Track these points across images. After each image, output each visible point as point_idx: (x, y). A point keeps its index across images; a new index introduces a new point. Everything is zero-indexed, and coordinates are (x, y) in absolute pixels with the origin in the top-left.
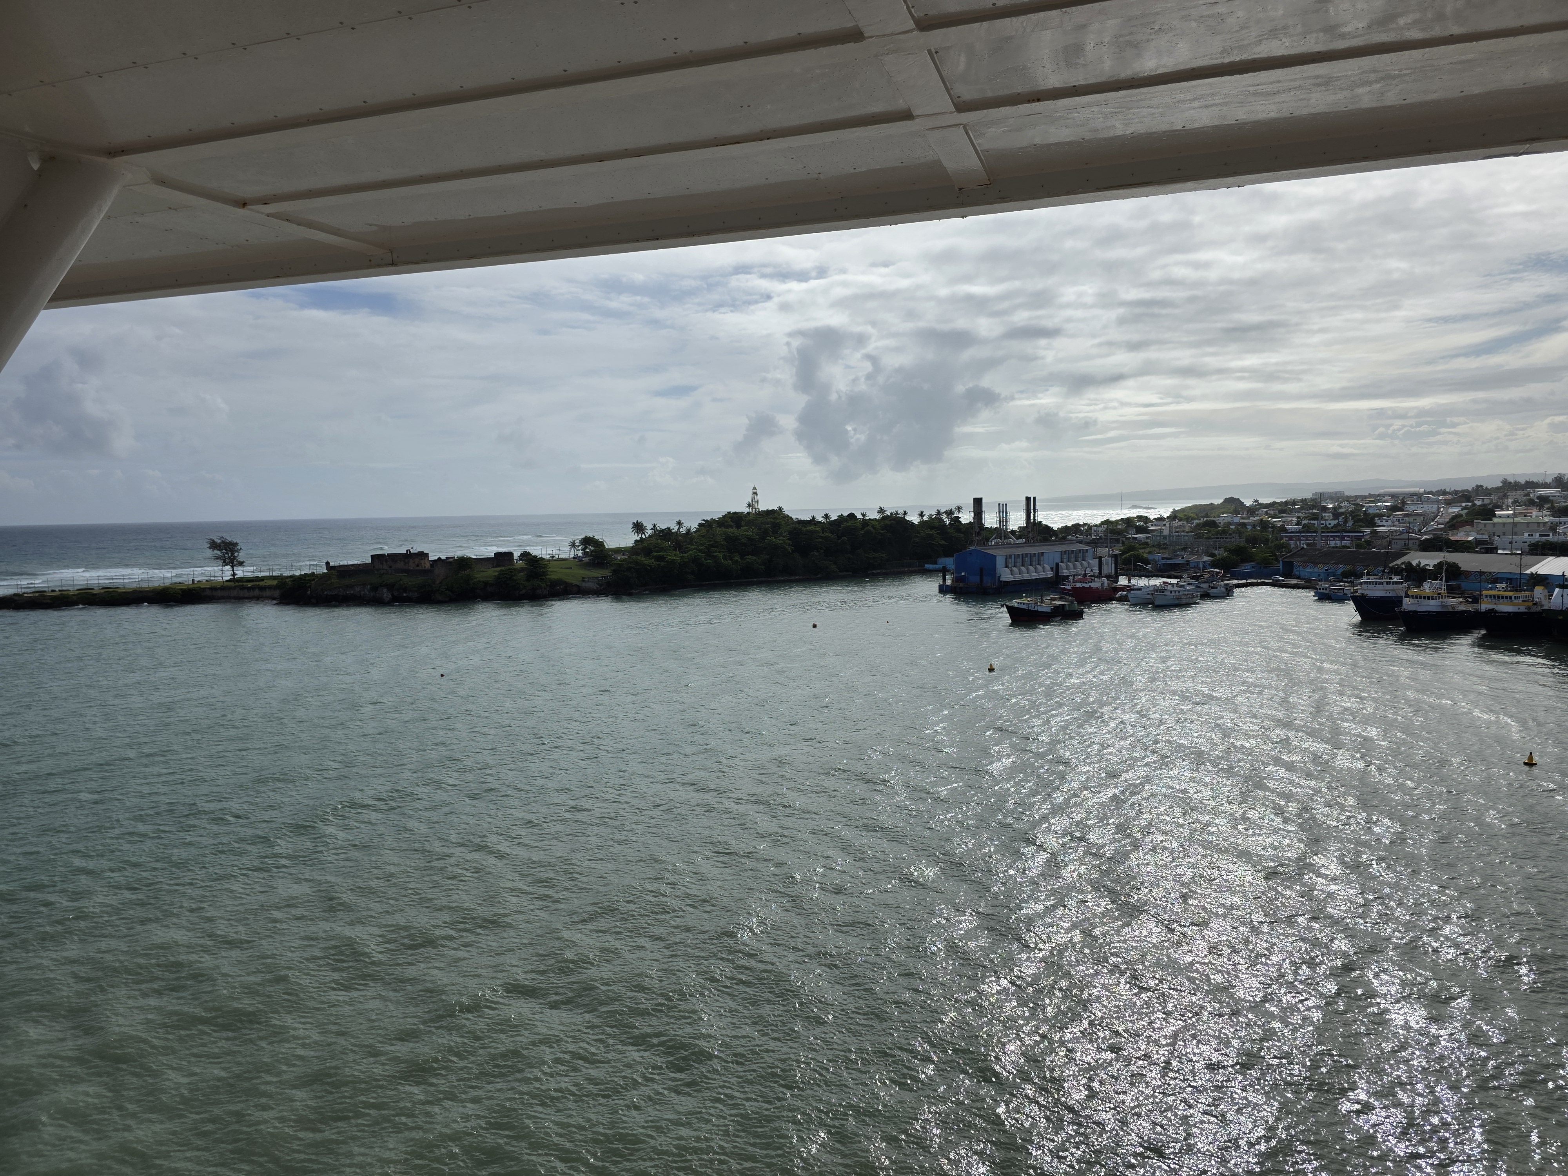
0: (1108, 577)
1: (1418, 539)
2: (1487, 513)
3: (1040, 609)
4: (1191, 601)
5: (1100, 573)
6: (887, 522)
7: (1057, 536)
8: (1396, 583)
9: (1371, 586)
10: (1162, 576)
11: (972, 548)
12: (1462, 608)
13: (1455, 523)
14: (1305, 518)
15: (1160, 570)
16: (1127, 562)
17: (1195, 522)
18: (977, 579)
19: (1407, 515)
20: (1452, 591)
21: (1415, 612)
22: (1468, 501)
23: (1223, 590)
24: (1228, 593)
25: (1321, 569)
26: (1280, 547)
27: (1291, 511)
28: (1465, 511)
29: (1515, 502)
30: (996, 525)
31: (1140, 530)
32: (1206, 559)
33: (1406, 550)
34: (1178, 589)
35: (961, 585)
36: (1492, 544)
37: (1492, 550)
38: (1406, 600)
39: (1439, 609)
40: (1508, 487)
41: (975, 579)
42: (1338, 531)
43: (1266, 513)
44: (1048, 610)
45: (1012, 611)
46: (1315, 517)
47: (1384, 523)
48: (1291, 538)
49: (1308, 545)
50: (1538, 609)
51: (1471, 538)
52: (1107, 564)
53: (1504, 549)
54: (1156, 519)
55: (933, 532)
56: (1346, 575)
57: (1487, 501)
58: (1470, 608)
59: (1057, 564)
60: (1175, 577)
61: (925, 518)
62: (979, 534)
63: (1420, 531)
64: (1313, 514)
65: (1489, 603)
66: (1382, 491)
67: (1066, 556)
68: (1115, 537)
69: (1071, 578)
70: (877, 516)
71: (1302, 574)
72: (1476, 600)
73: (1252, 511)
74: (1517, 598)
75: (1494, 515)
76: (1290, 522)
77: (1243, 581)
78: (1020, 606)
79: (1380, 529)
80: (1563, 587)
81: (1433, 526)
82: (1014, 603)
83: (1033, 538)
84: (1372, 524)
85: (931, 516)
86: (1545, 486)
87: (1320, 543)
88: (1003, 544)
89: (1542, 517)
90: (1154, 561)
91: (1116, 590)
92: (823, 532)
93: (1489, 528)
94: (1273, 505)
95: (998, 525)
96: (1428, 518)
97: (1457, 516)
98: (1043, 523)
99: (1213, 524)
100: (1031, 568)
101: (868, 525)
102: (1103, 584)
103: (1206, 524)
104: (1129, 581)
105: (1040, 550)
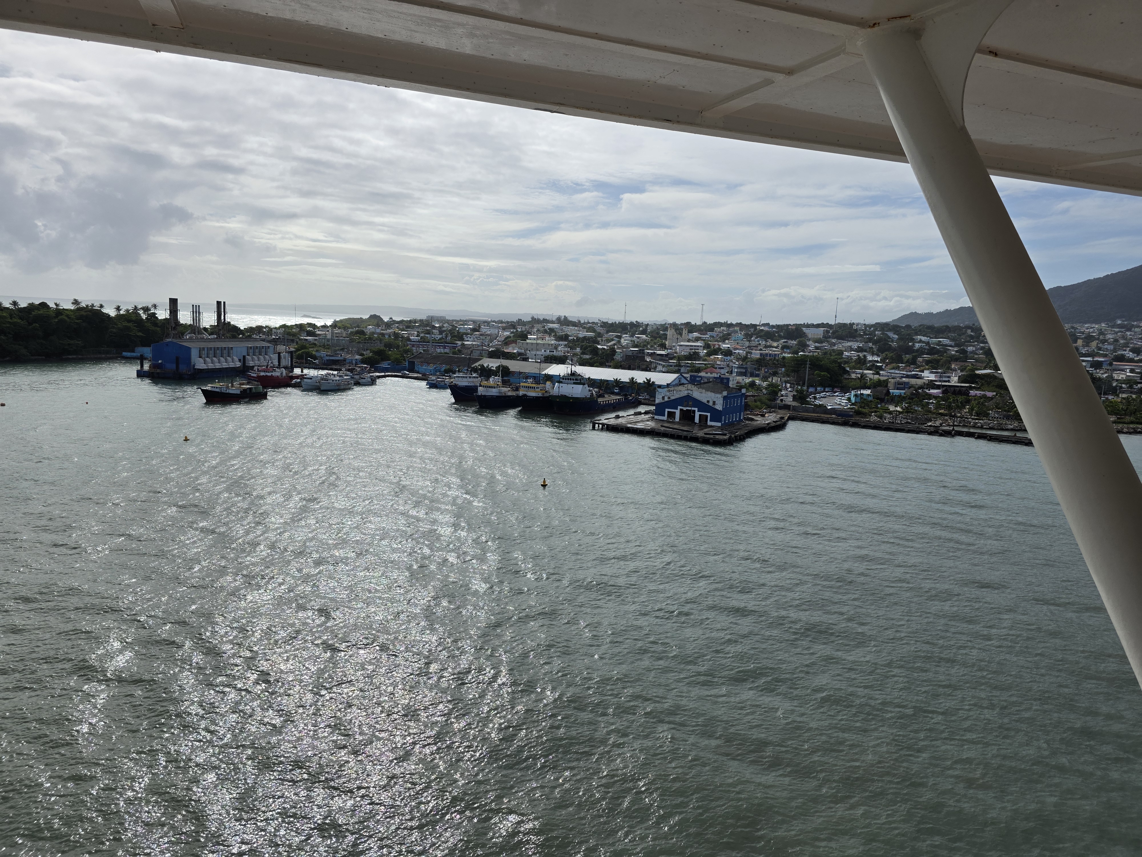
0: (285, 368)
1: (488, 350)
2: (524, 336)
3: (231, 392)
4: (347, 387)
5: (279, 365)
6: (83, 313)
7: (243, 334)
8: (474, 377)
9: (460, 379)
10: (325, 369)
11: (168, 340)
12: (510, 394)
13: (507, 342)
14: (422, 332)
15: (324, 364)
16: (300, 357)
17: (350, 330)
18: (173, 366)
19: (481, 335)
20: (505, 383)
21: (485, 396)
22: (514, 328)
23: (369, 380)
24: (372, 382)
25: (431, 367)
26: (407, 351)
27: (413, 327)
28: (512, 334)
29: (538, 330)
30: (190, 322)
31: (310, 334)
32: (357, 357)
33: (481, 357)
34: (338, 378)
35: (158, 371)
36: (526, 355)
37: (526, 359)
38: (480, 389)
39: (497, 394)
40: (535, 321)
41: (171, 367)
42: (442, 342)
43: (398, 327)
44: (238, 392)
45: (206, 393)
46: (428, 332)
47: (469, 339)
48: (413, 346)
49: (424, 351)
50: (547, 395)
51: (515, 351)
52: (285, 358)
53: (532, 359)
54: (322, 326)
55: (130, 324)
56: (447, 371)
57: (524, 329)
58: (514, 394)
59: (244, 357)
60: (335, 370)
61: (122, 312)
62: (174, 328)
63: (489, 345)
64: (427, 330)
65: (524, 391)
66: (467, 318)
67: (251, 351)
68: (291, 338)
69: (256, 368)
70: (71, 307)
71: (420, 370)
72: (517, 389)
73: (390, 324)
74: (538, 388)
75: (527, 338)
76: (413, 335)
77: (383, 374)
78: (214, 390)
79: (466, 343)
80: (559, 382)
81: (495, 342)
82: (208, 387)
83: (223, 335)
84: (462, 339)
85: (127, 311)
86: (552, 322)
87: (431, 350)
88: (197, 338)
89: (551, 340)
90: (320, 357)
91: (292, 378)
92: (11, 318)
93: (525, 346)
94: (402, 322)
95: (192, 323)
96: (493, 337)
97: (508, 337)
98: (232, 323)
99: (362, 333)
100: (222, 359)
101: (62, 314)
102: (282, 373)
103: (357, 332)
104: (302, 372)
105: (230, 345)
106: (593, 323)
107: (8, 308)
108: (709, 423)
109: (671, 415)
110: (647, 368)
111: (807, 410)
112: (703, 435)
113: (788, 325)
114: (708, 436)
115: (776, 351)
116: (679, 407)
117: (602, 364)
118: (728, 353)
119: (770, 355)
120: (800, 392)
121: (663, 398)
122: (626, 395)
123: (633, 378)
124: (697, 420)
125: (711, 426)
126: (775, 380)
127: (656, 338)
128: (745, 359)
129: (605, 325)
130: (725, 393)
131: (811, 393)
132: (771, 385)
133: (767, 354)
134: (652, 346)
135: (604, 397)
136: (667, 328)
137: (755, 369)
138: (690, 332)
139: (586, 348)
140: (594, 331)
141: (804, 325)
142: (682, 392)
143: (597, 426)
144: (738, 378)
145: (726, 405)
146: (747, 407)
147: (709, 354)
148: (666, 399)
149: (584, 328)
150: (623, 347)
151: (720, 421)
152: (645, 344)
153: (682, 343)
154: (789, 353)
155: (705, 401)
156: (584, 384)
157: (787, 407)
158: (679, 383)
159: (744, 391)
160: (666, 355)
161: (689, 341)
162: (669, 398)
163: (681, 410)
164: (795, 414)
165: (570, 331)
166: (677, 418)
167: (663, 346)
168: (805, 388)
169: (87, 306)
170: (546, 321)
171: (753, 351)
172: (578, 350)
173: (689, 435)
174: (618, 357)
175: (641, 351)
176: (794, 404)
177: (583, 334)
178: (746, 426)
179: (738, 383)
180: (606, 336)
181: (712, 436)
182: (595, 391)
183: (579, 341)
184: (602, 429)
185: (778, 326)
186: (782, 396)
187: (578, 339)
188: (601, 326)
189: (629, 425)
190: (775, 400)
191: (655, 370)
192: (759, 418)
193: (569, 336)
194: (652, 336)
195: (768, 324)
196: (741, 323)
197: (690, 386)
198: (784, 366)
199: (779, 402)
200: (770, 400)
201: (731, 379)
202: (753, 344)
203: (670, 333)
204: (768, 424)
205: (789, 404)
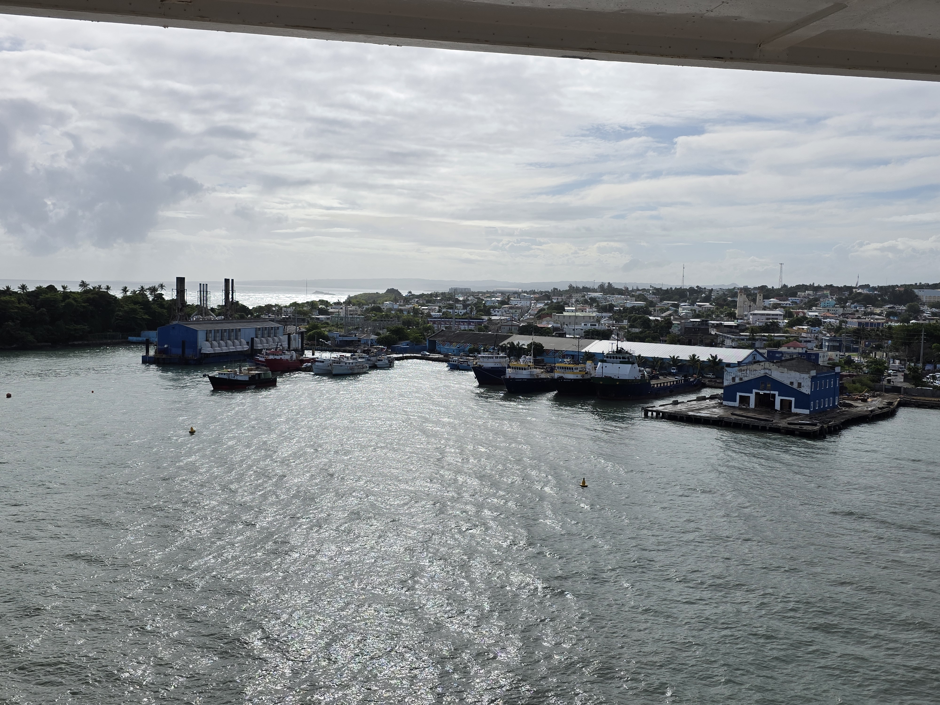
0: (296, 350)
1: (518, 326)
2: (560, 308)
3: (239, 378)
4: (361, 371)
5: (289, 347)
6: (90, 296)
7: (252, 314)
8: (502, 357)
9: (485, 360)
10: (338, 351)
11: (175, 322)
12: (543, 376)
13: (540, 315)
14: (444, 307)
15: (337, 346)
16: (311, 338)
17: (365, 307)
18: (179, 351)
19: (511, 308)
20: (537, 363)
21: (514, 379)
22: (549, 299)
23: (387, 362)
24: (390, 365)
25: (454, 347)
26: (427, 329)
27: (434, 302)
28: (547, 306)
29: (577, 301)
30: (197, 302)
31: (322, 312)
32: (373, 337)
33: (510, 333)
34: (351, 361)
35: (164, 356)
36: (563, 330)
37: (562, 335)
38: (509, 371)
39: (529, 377)
40: (573, 290)
41: (177, 351)
42: (467, 318)
43: (417, 302)
44: (247, 378)
45: (213, 380)
46: (451, 307)
47: (496, 313)
48: (434, 323)
49: (446, 328)
50: (588, 377)
51: (550, 326)
52: (295, 339)
53: (570, 334)
54: (335, 303)
55: (137, 307)
56: (472, 351)
57: (560, 300)
58: (548, 376)
59: (252, 339)
60: (349, 352)
61: (128, 294)
62: (181, 310)
63: (519, 320)
64: (450, 304)
65: (560, 372)
66: (495, 289)
67: (260, 332)
68: (302, 317)
69: (264, 351)
70: (79, 289)
71: (442, 350)
72: (552, 370)
73: (407, 300)
74: (577, 369)
75: (564, 310)
76: (434, 310)
77: (401, 355)
78: (222, 376)
79: (493, 318)
80: (603, 361)
81: (527, 316)
82: (215, 373)
83: (231, 316)
84: (489, 314)
85: (134, 292)
86: (594, 291)
87: (454, 327)
88: (204, 320)
89: (592, 313)
90: (333, 337)
91: (303, 361)
92: (19, 303)
93: (561, 319)
94: (422, 296)
95: (199, 303)
96: (524, 311)
97: (542, 310)
98: (240, 302)
99: (379, 309)
100: (229, 342)
101: (69, 298)
102: (292, 357)
103: (374, 309)
104: (313, 354)
105: (237, 326)
106: (644, 290)
107: (16, 293)
108: (794, 410)
109: (744, 400)
110: (712, 343)
111: (924, 394)
112: (786, 425)
113: (893, 287)
114: (792, 426)
115: (880, 319)
116: (754, 391)
117: (654, 339)
118: (816, 322)
119: (872, 324)
120: (914, 370)
121: (734, 379)
122: (685, 376)
123: (694, 356)
124: (778, 406)
125: (797, 414)
126: (879, 355)
127: (722, 306)
128: (838, 329)
129: (658, 291)
130: (813, 373)
131: (929, 372)
132: (875, 362)
133: (867, 324)
134: (717, 316)
135: (658, 378)
136: (736, 293)
137: (852, 342)
138: (766, 297)
139: (635, 320)
140: (645, 299)
141: (916, 286)
142: (758, 371)
143: (650, 414)
144: (830, 353)
145: (816, 387)
146: (843, 390)
147: (791, 325)
148: (737, 380)
149: (633, 296)
150: (681, 318)
151: (808, 408)
152: (709, 314)
153: (756, 312)
154: (897, 322)
155: (787, 382)
156: (633, 363)
157: (896, 390)
158: (752, 361)
159: (838, 369)
160: (736, 327)
161: (765, 308)
162: (741, 379)
163: (757, 394)
164: (908, 398)
165: (616, 300)
166: (752, 405)
167: (732, 316)
168: (920, 365)
169: (94, 288)
170: (586, 289)
171: (849, 320)
172: (625, 322)
173: (768, 425)
174: (675, 330)
175: (704, 323)
176: (906, 385)
177: (630, 303)
178: (842, 413)
179: (829, 359)
180: (659, 305)
181: (797, 427)
182: (646, 371)
183: (626, 312)
184: (657, 418)
185: (881, 288)
186: (889, 375)
187: (626, 309)
188: (654, 293)
189: (691, 413)
190: (880, 380)
191: (721, 344)
192: (859, 404)
193: (614, 306)
194: (717, 304)
195: (867, 286)
196: (831, 285)
197: (767, 364)
198: (891, 338)
199: (885, 383)
200: (873, 381)
201: (821, 354)
202: (849, 310)
203: (740, 299)
204: (872, 411)
205: (899, 385)
